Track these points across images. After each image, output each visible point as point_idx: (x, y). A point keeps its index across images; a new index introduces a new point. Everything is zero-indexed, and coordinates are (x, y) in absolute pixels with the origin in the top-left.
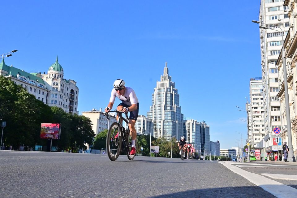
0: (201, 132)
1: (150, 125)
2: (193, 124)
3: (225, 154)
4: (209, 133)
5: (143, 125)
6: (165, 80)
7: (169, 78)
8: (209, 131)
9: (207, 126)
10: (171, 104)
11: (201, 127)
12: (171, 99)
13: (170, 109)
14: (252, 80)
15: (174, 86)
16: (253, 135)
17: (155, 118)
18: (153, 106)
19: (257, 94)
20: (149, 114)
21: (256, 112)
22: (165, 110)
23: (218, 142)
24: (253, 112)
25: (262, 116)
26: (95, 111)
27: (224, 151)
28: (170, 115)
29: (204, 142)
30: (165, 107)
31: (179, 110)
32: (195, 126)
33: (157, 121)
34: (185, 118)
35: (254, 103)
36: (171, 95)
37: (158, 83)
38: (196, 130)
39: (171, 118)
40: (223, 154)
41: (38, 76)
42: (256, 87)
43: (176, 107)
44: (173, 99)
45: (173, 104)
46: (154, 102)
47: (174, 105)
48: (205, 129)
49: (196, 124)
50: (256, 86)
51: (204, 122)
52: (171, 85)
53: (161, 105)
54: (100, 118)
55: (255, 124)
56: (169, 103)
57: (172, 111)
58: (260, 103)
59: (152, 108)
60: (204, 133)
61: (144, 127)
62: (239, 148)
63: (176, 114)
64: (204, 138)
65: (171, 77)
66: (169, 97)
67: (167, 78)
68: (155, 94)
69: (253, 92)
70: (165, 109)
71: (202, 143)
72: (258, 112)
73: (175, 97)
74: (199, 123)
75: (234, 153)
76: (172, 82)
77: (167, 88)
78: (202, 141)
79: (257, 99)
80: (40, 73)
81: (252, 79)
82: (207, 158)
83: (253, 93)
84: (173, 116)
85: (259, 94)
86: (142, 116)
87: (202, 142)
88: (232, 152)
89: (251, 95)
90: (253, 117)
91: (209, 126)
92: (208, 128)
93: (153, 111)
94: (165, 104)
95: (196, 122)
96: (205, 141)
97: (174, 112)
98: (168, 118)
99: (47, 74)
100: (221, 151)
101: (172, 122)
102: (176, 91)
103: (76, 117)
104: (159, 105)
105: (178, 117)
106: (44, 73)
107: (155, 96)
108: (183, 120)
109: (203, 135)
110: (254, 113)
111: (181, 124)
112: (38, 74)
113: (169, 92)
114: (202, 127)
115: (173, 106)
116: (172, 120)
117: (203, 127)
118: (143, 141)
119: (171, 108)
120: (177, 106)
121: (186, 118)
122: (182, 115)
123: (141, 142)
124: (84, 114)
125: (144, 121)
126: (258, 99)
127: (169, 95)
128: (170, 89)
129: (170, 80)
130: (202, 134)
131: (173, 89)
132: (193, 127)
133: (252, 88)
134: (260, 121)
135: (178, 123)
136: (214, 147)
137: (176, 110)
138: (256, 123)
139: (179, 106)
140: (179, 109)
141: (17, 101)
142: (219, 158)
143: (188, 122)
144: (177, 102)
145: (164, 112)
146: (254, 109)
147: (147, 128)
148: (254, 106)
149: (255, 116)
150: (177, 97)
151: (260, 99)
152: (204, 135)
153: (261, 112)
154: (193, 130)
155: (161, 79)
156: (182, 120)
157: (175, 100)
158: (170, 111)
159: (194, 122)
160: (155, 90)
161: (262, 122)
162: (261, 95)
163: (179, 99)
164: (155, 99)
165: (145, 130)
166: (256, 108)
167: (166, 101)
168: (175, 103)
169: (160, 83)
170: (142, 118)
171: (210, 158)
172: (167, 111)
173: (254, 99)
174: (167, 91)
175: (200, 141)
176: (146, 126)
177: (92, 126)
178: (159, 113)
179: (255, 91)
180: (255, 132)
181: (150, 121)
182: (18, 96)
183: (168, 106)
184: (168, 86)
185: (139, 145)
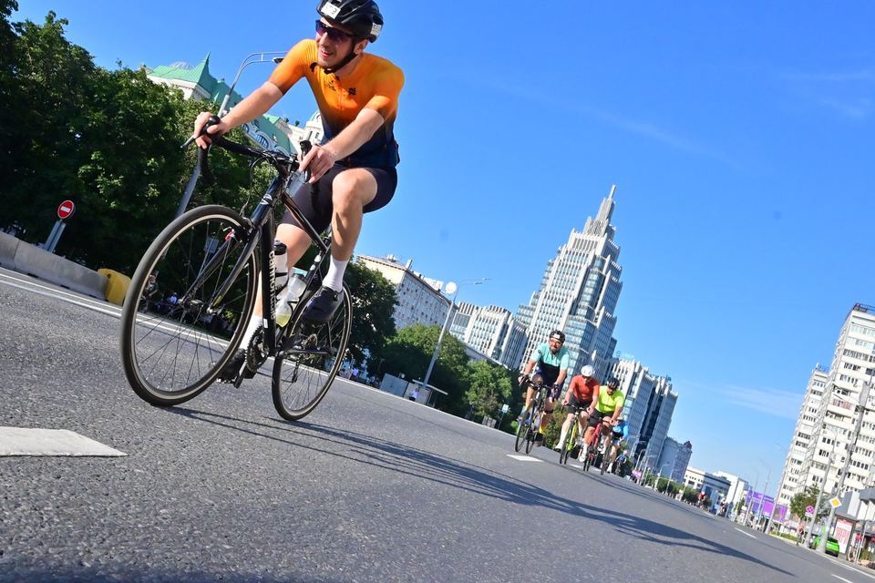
0: (650, 404)
1: (519, 343)
2: (635, 376)
3: (696, 485)
4: (670, 413)
5: (501, 335)
6: (596, 232)
7: (609, 231)
8: (673, 407)
9: (671, 392)
10: (593, 303)
11: (654, 389)
12: (598, 290)
13: (586, 317)
14: (858, 310)
15: (613, 258)
16: (810, 463)
17: (537, 328)
18: (542, 295)
19: (861, 354)
20: (525, 312)
21: (839, 403)
22: (570, 313)
23: (688, 445)
24: (832, 402)
25: (854, 420)
26: (393, 261)
27: (694, 475)
28: (581, 333)
29: (649, 434)
30: (575, 305)
31: (609, 325)
32: (639, 381)
33: (541, 336)
34: (619, 352)
35: (842, 376)
36: (601, 278)
37: (574, 236)
38: (638, 395)
39: (579, 340)
40: (690, 482)
41: (278, 126)
42: (864, 333)
43: (605, 316)
44: (600, 292)
45: (597, 304)
46: (549, 283)
47: (600, 309)
48: (664, 401)
49: (644, 379)
50: (865, 329)
51: (668, 379)
52: (608, 250)
53: (565, 298)
54: (403, 285)
55: (825, 435)
56: (588, 298)
57: (588, 323)
58: (860, 383)
59: (537, 297)
60: (658, 408)
61: (500, 343)
62: (740, 479)
63: (597, 334)
64: (653, 422)
65: (614, 229)
66: (594, 283)
67: (603, 229)
68: (556, 263)
69: (851, 346)
70: (573, 312)
71: (644, 435)
72: (848, 406)
73: (608, 288)
74: (653, 379)
75: (721, 488)
76: (613, 243)
77: (595, 256)
78: (646, 429)
79: (855, 368)
80: (287, 121)
81: (858, 307)
82: (648, 481)
83: (848, 347)
84: (589, 337)
85: (866, 356)
86: (504, 311)
87: (644, 433)
88: (717, 483)
89: (842, 352)
90: (827, 415)
91: (676, 395)
92: (673, 399)
93: (538, 308)
94: (576, 297)
95: (646, 372)
96: (654, 433)
97: (595, 327)
98: (573, 339)
99: (303, 127)
100: (687, 473)
101: (581, 352)
102: (616, 273)
104: (558, 296)
105: (601, 345)
106: (297, 124)
107: (554, 269)
108: (611, 357)
109: (653, 412)
110: (834, 404)
111: (603, 365)
112: (281, 121)
113: (596, 270)
114: (657, 391)
115: (596, 311)
116: (581, 345)
117: (661, 391)
119: (590, 314)
120: (608, 314)
121: (622, 355)
122: (614, 342)
125: (505, 327)
126: (859, 367)
127: (595, 277)
128: (603, 262)
129: (609, 237)
130: (653, 409)
131: (610, 265)
132: (632, 383)
133: (851, 334)
134: (845, 431)
135: (596, 359)
136: (672, 455)
137: (601, 324)
138: (830, 435)
139: (612, 313)
140: (610, 322)
142: (681, 491)
143: (622, 364)
144: (610, 304)
145: (568, 319)
146: (839, 392)
147: (508, 347)
148: (840, 383)
149: (832, 413)
150: (616, 288)
151: (863, 370)
152: (656, 413)
153: (853, 408)
154: (630, 391)
155: (587, 226)
156: (609, 355)
157: (606, 295)
158: (582, 321)
159: (639, 371)
160: (559, 252)
161: (849, 435)
162: (870, 361)
163: (617, 295)
164: (551, 276)
165: (500, 351)
166: (845, 392)
167: (581, 292)
168: (604, 302)
169: (581, 238)
170: (501, 317)
171: (656, 483)
172: (575, 320)
173: (847, 365)
174: (592, 265)
175: (641, 427)
176: (506, 340)
177: (395, 306)
178: (551, 316)
179: (857, 343)
180: (817, 458)
181: (521, 330)
182: (255, 177)
183: (583, 307)
184: (599, 251)
185: (489, 393)
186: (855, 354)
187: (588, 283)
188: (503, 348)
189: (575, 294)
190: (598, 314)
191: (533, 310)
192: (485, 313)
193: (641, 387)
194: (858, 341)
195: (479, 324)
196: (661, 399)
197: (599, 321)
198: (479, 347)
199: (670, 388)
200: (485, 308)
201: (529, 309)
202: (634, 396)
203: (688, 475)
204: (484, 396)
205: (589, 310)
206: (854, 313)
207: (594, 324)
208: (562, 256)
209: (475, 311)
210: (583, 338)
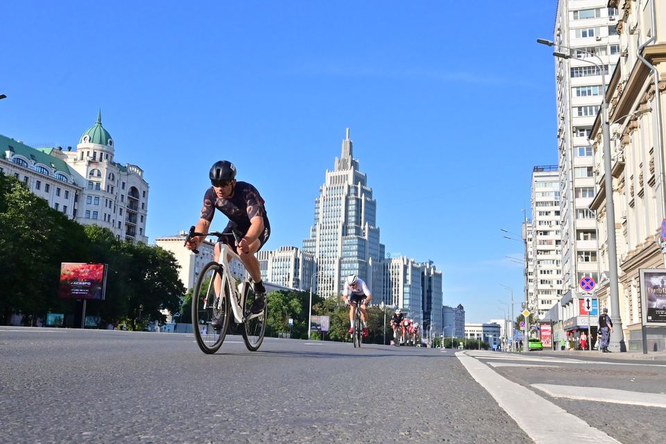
0: (423, 286)
1: (311, 269)
2: (405, 267)
3: (476, 335)
4: (440, 288)
5: (295, 268)
6: (345, 167)
7: (354, 164)
8: (440, 283)
9: (436, 271)
10: (358, 222)
11: (423, 273)
12: (358, 211)
13: (356, 234)
14: (537, 171)
15: (363, 183)
16: (537, 293)
17: (321, 254)
18: (318, 227)
19: (548, 202)
20: (309, 244)
21: (543, 242)
22: (343, 235)
23: (461, 307)
24: (538, 243)
25: (557, 251)
26: (185, 235)
27: (473, 328)
28: (355, 247)
29: (429, 308)
30: (345, 229)
31: (375, 235)
32: (409, 271)
33: (326, 259)
34: (389, 254)
35: (540, 222)
36: (358, 201)
37: (329, 175)
38: (412, 281)
39: (356, 253)
40: (471, 335)
41: (54, 155)
42: (546, 186)
43: (369, 229)
44: (361, 212)
45: (361, 222)
46: (320, 216)
47: (364, 225)
48: (433, 280)
49: (413, 268)
50: (545, 183)
51: (431, 263)
52: (357, 179)
53: (335, 224)
55: (541, 269)
56: (353, 219)
57: (359, 238)
58: (553, 223)
59: (314, 230)
60: (430, 287)
61: (296, 274)
62: (506, 321)
63: (368, 245)
64: (429, 298)
65: (357, 161)
66: (354, 206)
67: (349, 164)
68: (321, 200)
69: (539, 198)
70: (345, 233)
71: (426, 310)
72: (550, 243)
73: (365, 207)
74: (420, 265)
75: (494, 331)
76: (361, 172)
77: (349, 186)
79: (547, 213)
80: (61, 149)
81: (536, 169)
82: (436, 344)
83: (538, 199)
84: (363, 249)
85: (552, 203)
86: (293, 248)
87: (426, 307)
88: (491, 329)
89: (535, 204)
91: (440, 272)
92: (439, 276)
93: (318, 238)
94: (344, 221)
95: (413, 263)
96: (433, 306)
97: (365, 240)
98: (351, 254)
99: (76, 150)
100: (466, 328)
101: (360, 262)
102: (369, 194)
103: (142, 250)
104: (330, 225)
105: (373, 252)
106: (70, 149)
107: (321, 205)
108: (384, 259)
109: (427, 291)
110: (540, 244)
111: (379, 266)
112: (55, 150)
113: (353, 196)
114: (425, 274)
115: (362, 227)
116: (358, 257)
117: (429, 273)
118: (293, 305)
119: (358, 231)
120: (372, 227)
121: (392, 255)
122: (383, 247)
123: (289, 306)
124: (160, 244)
125: (297, 260)
126: (550, 212)
127: (353, 202)
128: (356, 188)
129: (355, 169)
130: (426, 288)
131: (362, 189)
132: (405, 274)
133: (537, 190)
134: (553, 261)
135: (373, 264)
136: (451, 319)
137: (369, 236)
138: (544, 267)
139: (374, 226)
140: (375, 233)
141: (5, 213)
142: (461, 343)
143: (394, 262)
144: (371, 218)
145: (342, 240)
146: (541, 234)
147: (304, 275)
148: (540, 228)
149: (541, 251)
150: (371, 205)
151: (553, 213)
152: (430, 291)
153: (554, 243)
154: (405, 281)
155: (336, 165)
156: (382, 258)
157: (365, 213)
158: (354, 238)
159: (408, 264)
160: (321, 191)
161: (557, 263)
162: (555, 205)
163: (375, 211)
164: (321, 210)
165: (298, 280)
166: (545, 233)
167: (346, 216)
168: (366, 219)
169: (334, 175)
170: (291, 254)
171: (443, 343)
172: (348, 239)
173: (541, 213)
174: (349, 194)
175: (421, 305)
176: (300, 270)
177: (178, 269)
178: (329, 242)
179: (543, 195)
180: (541, 287)
181: (309, 259)
182: (8, 201)
183: (352, 228)
184: (351, 181)
185: (284, 314)
186: (545, 203)
187: (350, 208)
188: (300, 277)
189: (342, 219)
190: (364, 229)
191: (315, 241)
192: (278, 255)
193: (412, 275)
194: (543, 193)
195: (276, 264)
196: (430, 279)
197: (366, 234)
198: (281, 282)
199: (434, 269)
200: (277, 251)
201: (311, 241)
202: (409, 283)
203: (468, 329)
204: (281, 318)
205: (356, 228)
206: (535, 174)
207: (364, 238)
208: (324, 192)
209: (270, 255)
210: (358, 251)
